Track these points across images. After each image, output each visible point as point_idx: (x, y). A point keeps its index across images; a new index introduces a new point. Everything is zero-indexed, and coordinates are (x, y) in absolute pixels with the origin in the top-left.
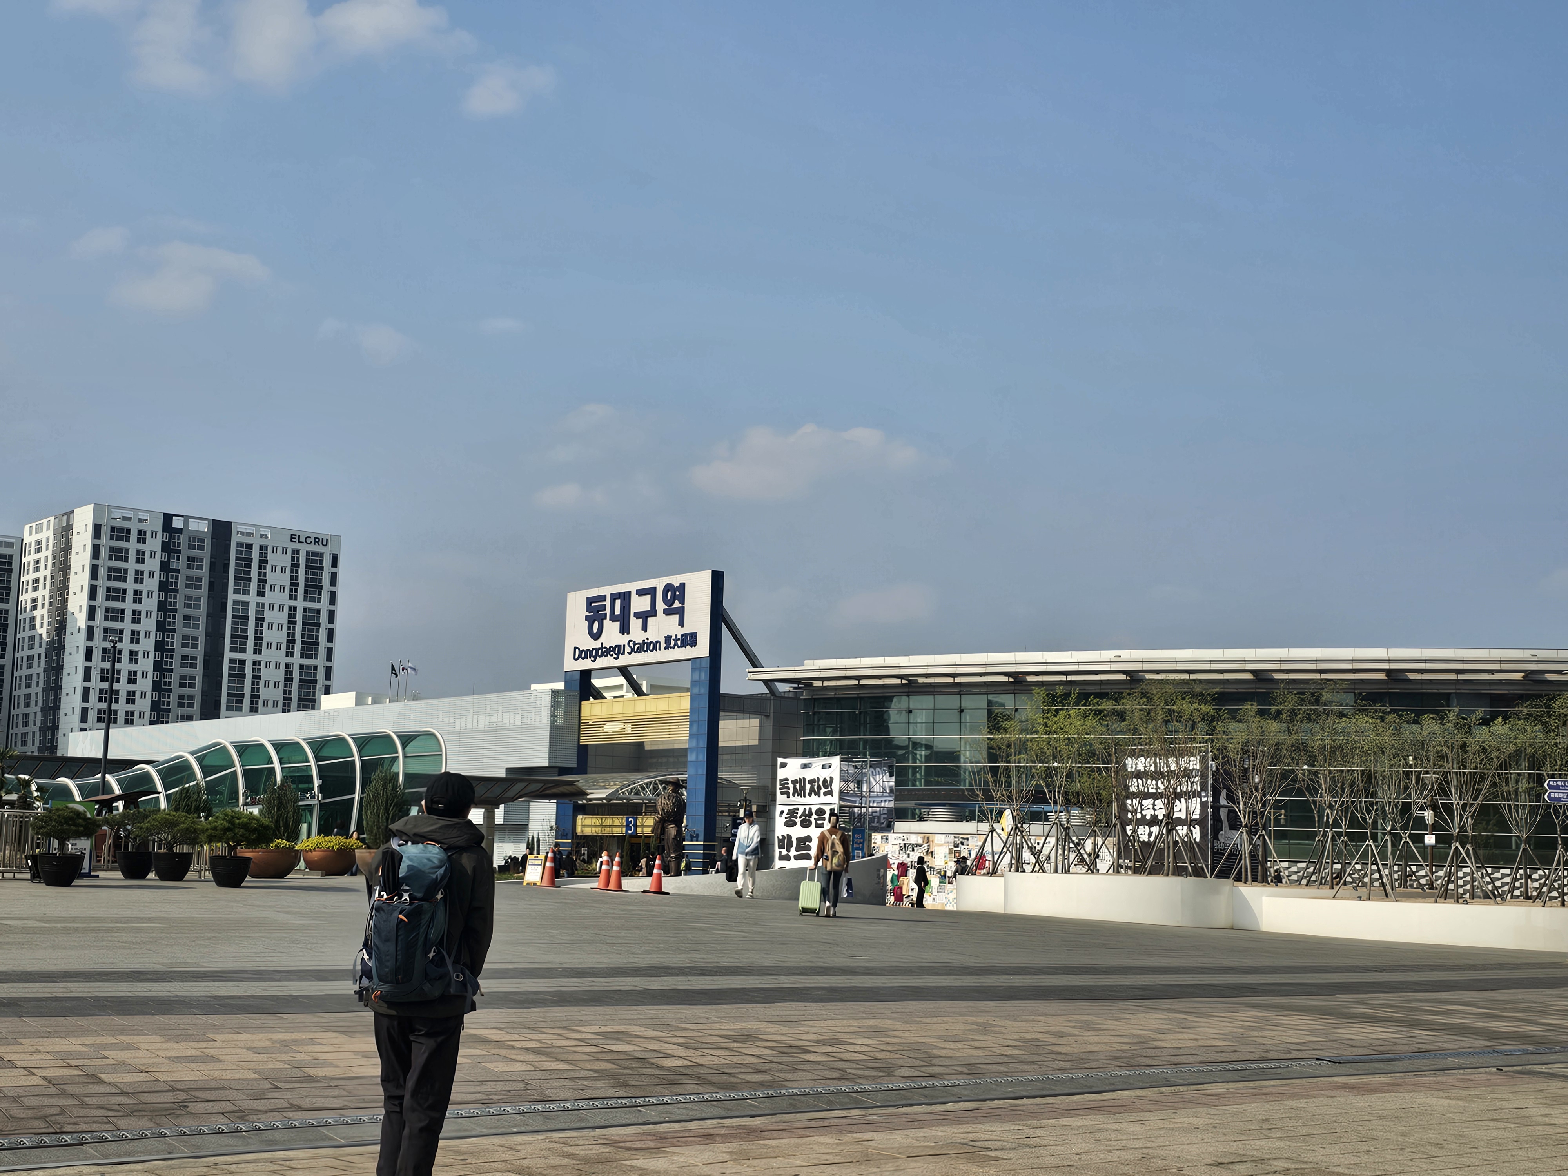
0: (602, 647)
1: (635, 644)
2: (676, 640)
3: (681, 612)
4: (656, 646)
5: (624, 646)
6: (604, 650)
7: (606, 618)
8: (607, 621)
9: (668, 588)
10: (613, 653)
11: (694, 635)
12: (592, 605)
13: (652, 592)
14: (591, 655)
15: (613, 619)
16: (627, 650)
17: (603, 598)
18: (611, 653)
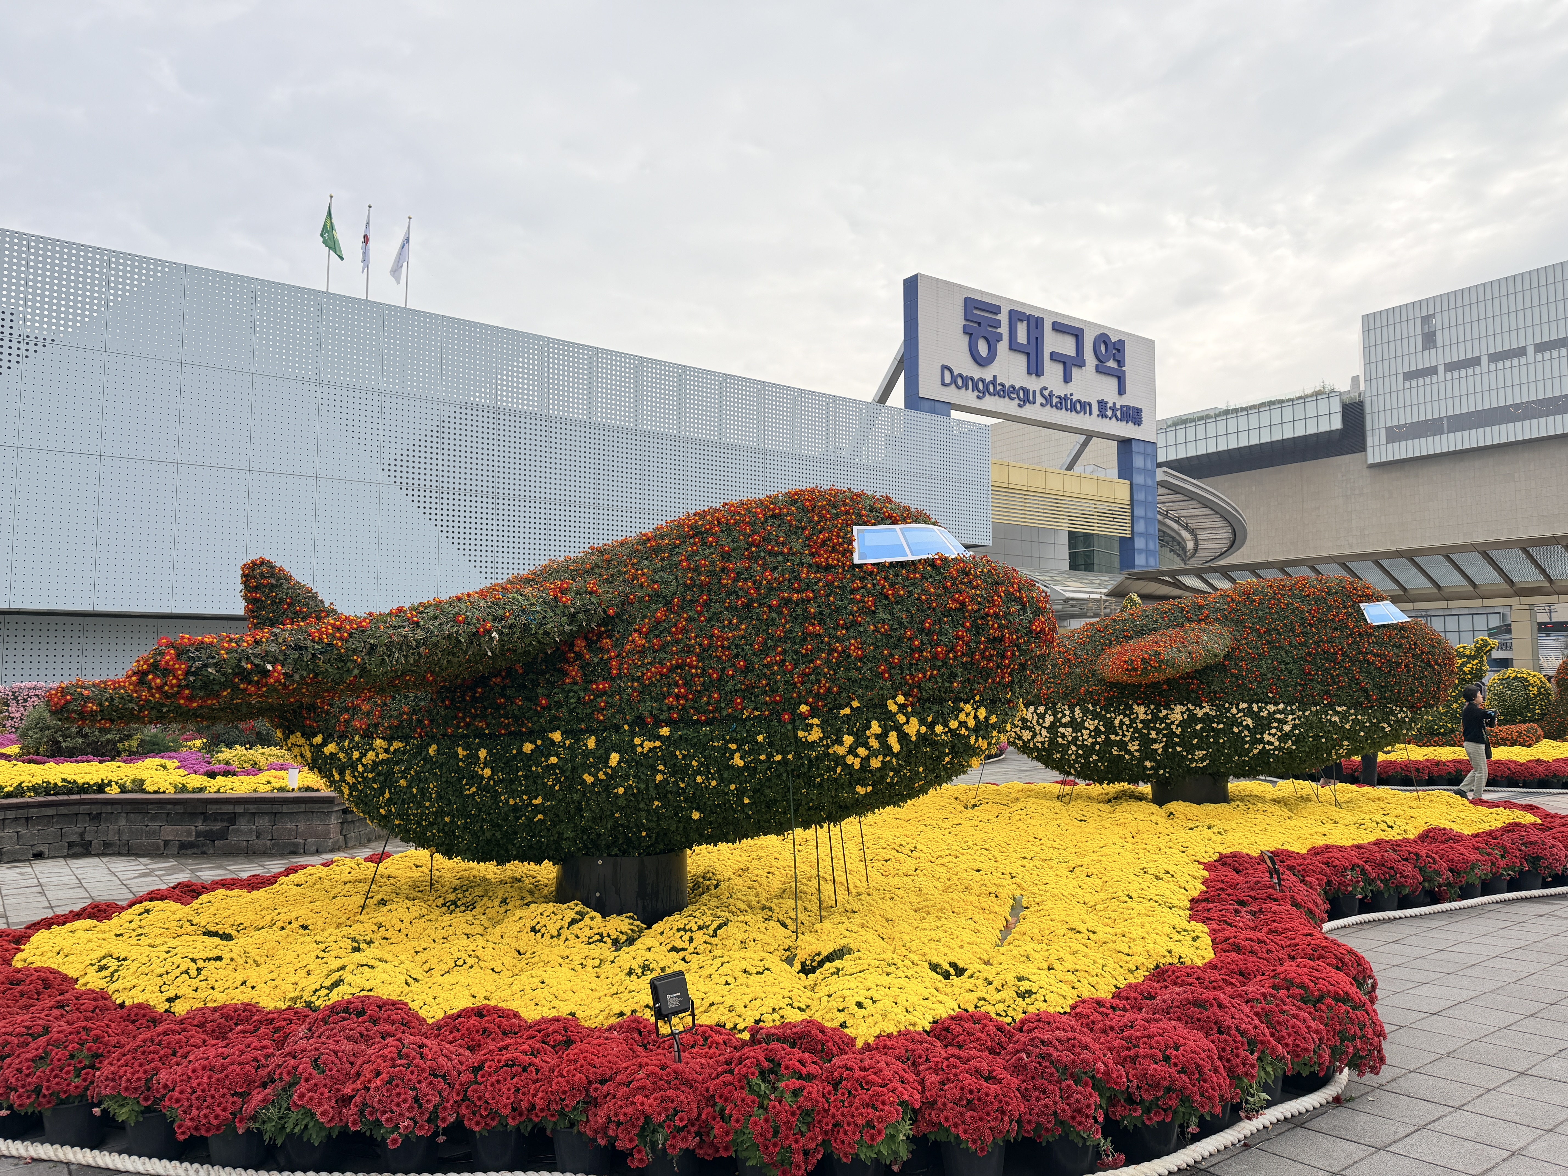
0: (994, 382)
1: (1051, 395)
2: (1113, 409)
3: (1120, 378)
4: (1085, 407)
5: (1034, 392)
6: (999, 388)
7: (999, 338)
8: (1003, 347)
9: (1103, 339)
10: (1014, 396)
11: (1139, 411)
12: (975, 312)
13: (1077, 334)
14: (975, 387)
15: (1014, 347)
16: (1040, 400)
17: (996, 310)
18: (1012, 396)
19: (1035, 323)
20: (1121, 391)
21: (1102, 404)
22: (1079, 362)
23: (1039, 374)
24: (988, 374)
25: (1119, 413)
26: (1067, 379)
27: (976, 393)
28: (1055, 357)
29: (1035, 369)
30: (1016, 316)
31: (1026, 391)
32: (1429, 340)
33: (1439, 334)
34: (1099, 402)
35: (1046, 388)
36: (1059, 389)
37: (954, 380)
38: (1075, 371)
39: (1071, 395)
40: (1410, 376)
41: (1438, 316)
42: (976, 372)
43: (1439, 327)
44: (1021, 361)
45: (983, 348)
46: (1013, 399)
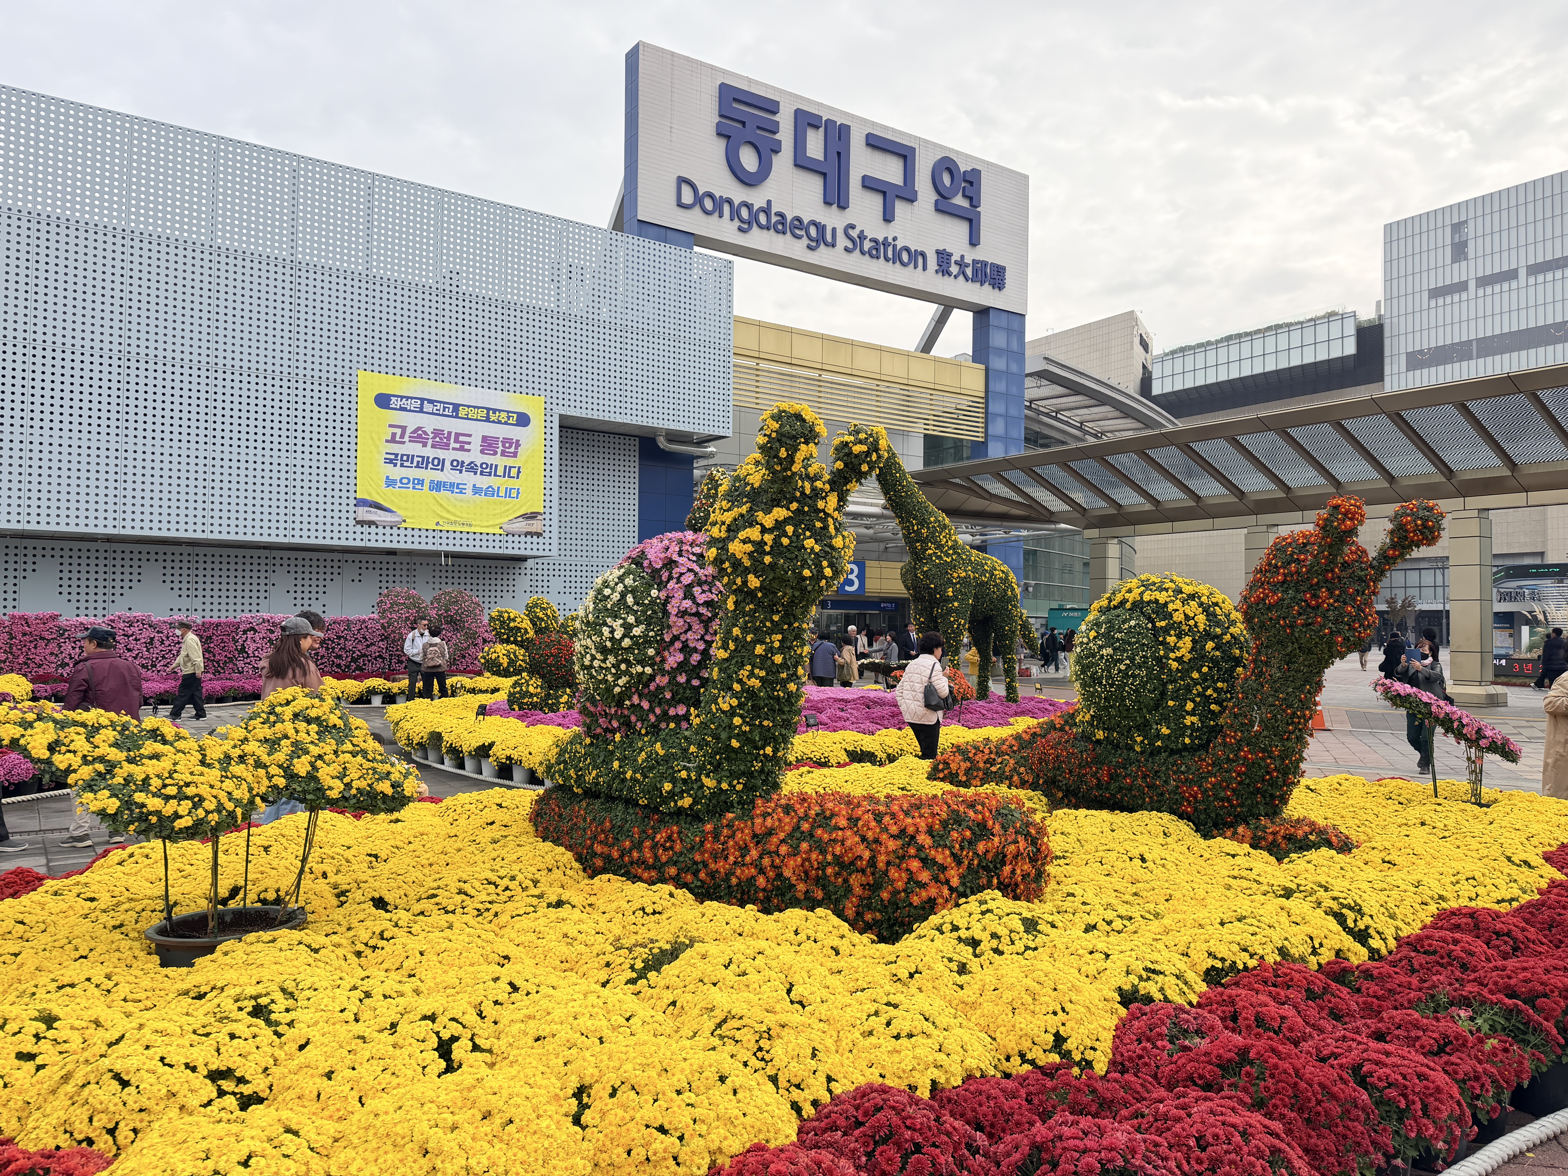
0: (766, 210)
1: (862, 236)
2: (961, 264)
3: (973, 222)
4: (916, 257)
5: (834, 230)
6: (774, 219)
7: (777, 148)
8: (783, 161)
9: (946, 165)
10: (802, 233)
11: (999, 271)
12: (735, 105)
13: (904, 154)
14: (735, 214)
15: (802, 163)
16: (842, 242)
17: (772, 107)
18: (798, 232)
19: (836, 132)
20: (974, 241)
21: (943, 257)
22: (908, 194)
23: (843, 206)
24: (757, 198)
25: (969, 272)
26: (888, 217)
27: (737, 223)
28: (869, 184)
29: (836, 197)
30: (805, 120)
31: (820, 228)
32: (1459, 251)
33: (1471, 244)
34: (938, 252)
35: (853, 227)
36: (875, 229)
37: (699, 200)
38: (900, 208)
39: (895, 239)
40: (1436, 293)
41: (1471, 223)
42: (738, 194)
43: (1471, 235)
44: (813, 185)
45: (749, 160)
46: (799, 237)
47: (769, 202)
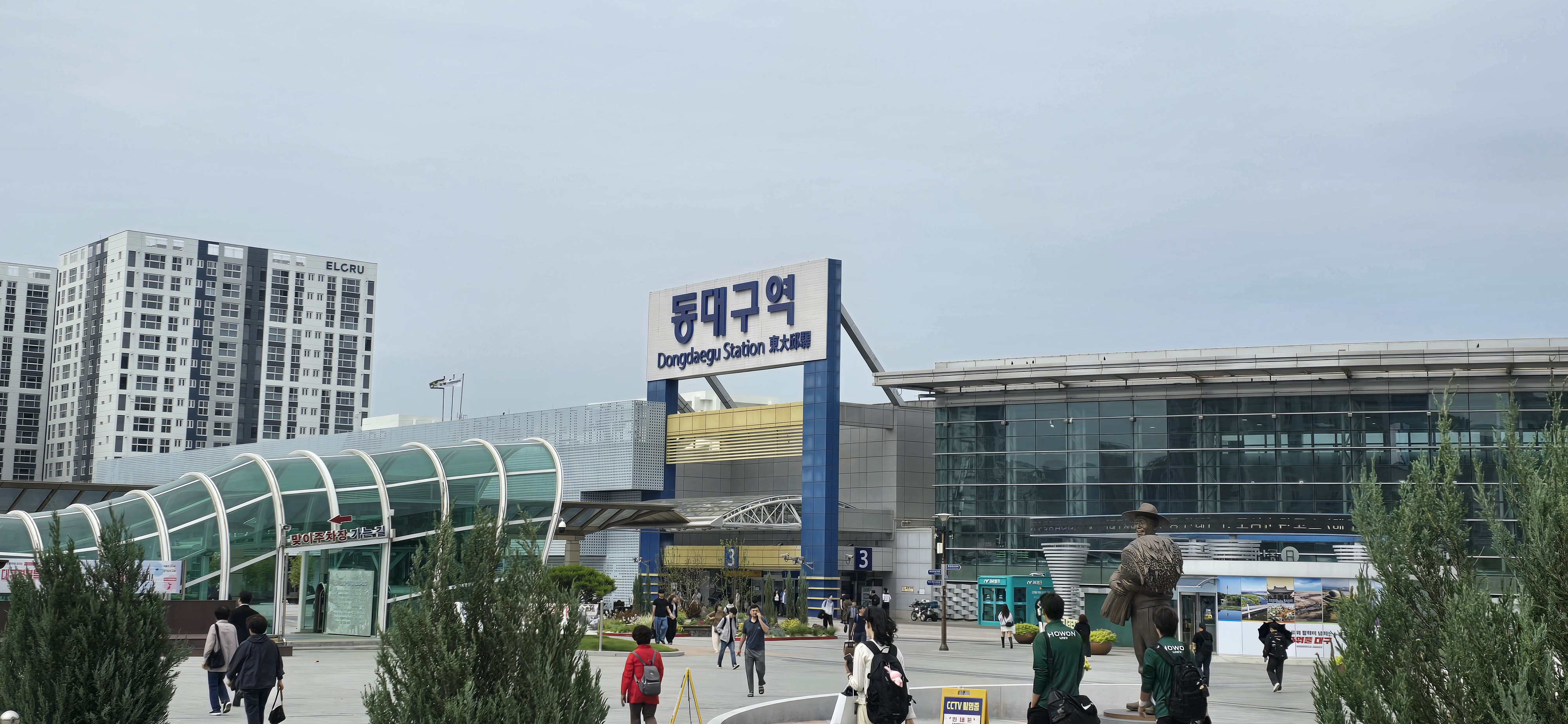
0: (692, 353)
1: (733, 348)
2: (785, 341)
3: (790, 310)
4: (759, 349)
5: (719, 350)
6: (694, 356)
7: (696, 319)
8: (698, 323)
9: (773, 282)
10: (706, 358)
11: (807, 335)
12: (680, 306)
13: (752, 287)
14: (679, 361)
15: (707, 320)
16: (723, 354)
17: (694, 298)
18: (704, 359)
19: (720, 294)
20: (791, 322)
21: (774, 340)
22: (754, 310)
23: (724, 335)
24: (687, 350)
25: (788, 344)
26: (744, 329)
27: (681, 366)
28: (735, 314)
29: (720, 331)
30: (706, 295)
31: (713, 351)
34: (770, 339)
35: (728, 344)
36: (738, 340)
37: (666, 359)
38: (750, 321)
39: (749, 341)
42: (680, 350)
44: (710, 328)
45: (684, 330)
46: (705, 361)
47: (692, 349)
